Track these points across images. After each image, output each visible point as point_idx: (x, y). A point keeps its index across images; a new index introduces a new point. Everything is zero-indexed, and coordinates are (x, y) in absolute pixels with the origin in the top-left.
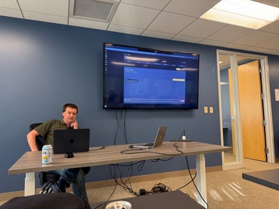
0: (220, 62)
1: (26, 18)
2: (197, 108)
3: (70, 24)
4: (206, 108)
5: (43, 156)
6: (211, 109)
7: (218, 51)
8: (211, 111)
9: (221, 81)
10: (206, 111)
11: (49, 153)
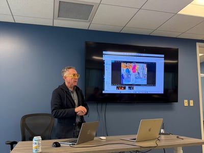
0: (200, 55)
1: (16, 22)
2: (177, 102)
3: (54, 25)
4: (186, 101)
5: (34, 146)
6: (191, 102)
7: (198, 44)
8: (192, 104)
9: (201, 73)
10: (186, 104)
11: (39, 144)
